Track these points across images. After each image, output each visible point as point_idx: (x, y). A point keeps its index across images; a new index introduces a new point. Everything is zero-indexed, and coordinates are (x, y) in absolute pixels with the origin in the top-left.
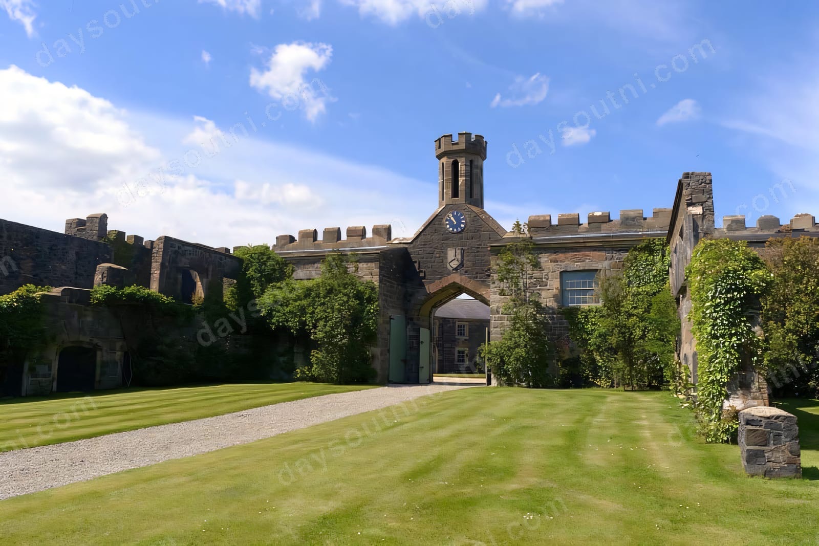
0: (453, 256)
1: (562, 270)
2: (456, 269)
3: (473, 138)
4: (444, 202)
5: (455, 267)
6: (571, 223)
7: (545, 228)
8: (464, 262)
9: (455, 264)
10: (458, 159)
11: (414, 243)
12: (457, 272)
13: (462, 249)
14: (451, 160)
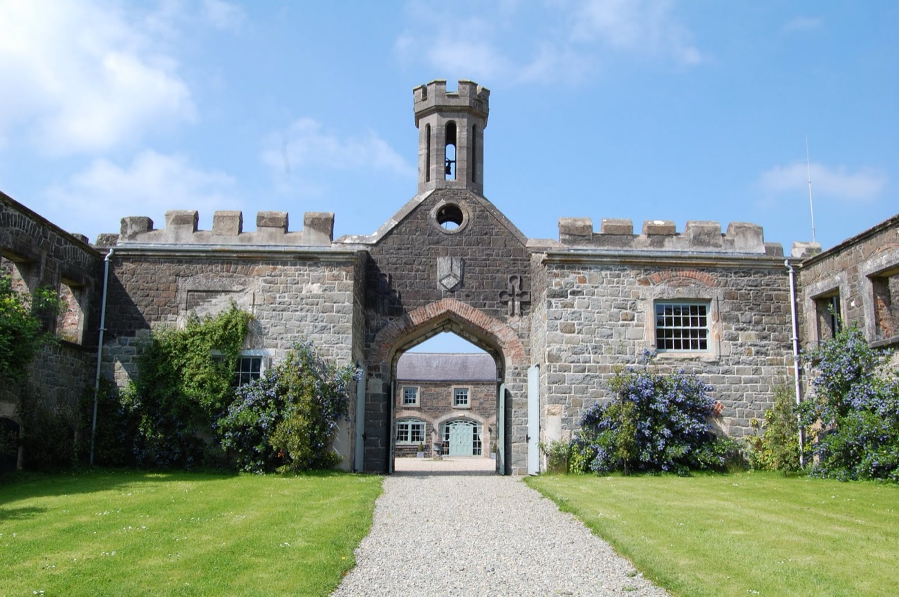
0: (446, 270)
1: (655, 298)
2: (452, 291)
3: (479, 89)
4: (433, 183)
5: (449, 287)
6: (622, 234)
7: (586, 238)
8: (465, 280)
9: (450, 282)
10: (457, 120)
11: (381, 245)
12: (451, 296)
13: (462, 259)
14: (445, 121)
